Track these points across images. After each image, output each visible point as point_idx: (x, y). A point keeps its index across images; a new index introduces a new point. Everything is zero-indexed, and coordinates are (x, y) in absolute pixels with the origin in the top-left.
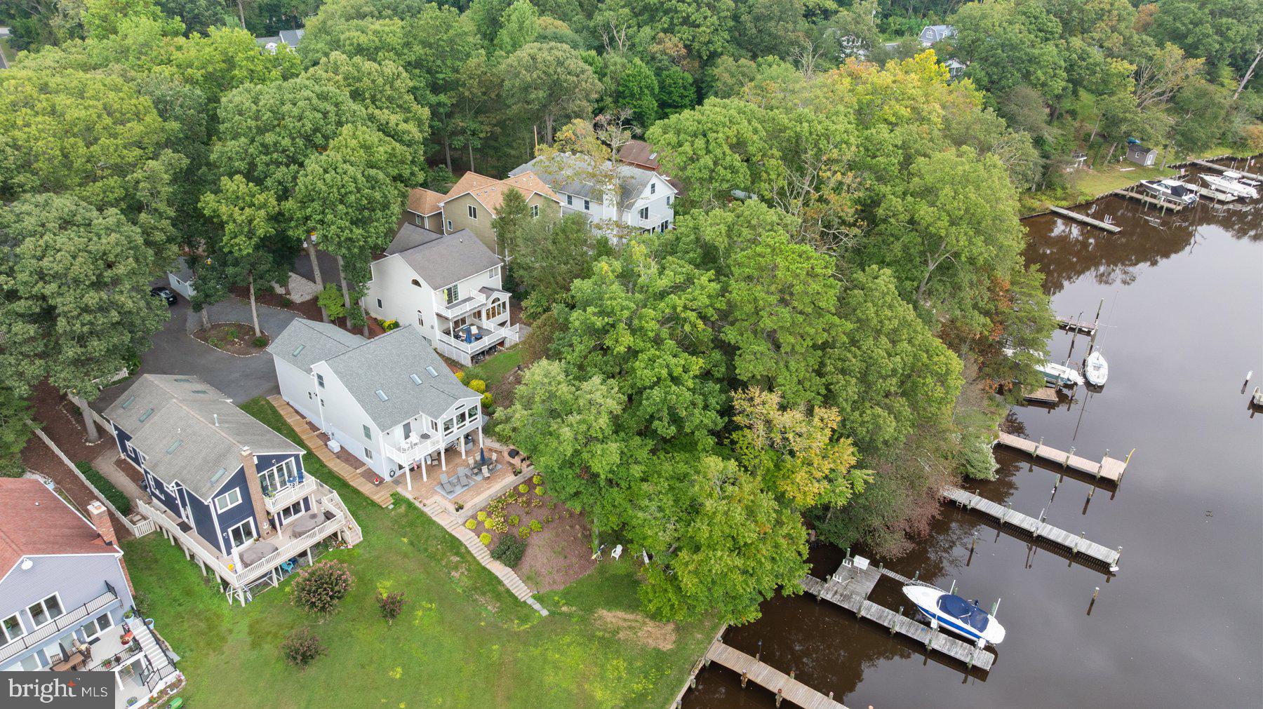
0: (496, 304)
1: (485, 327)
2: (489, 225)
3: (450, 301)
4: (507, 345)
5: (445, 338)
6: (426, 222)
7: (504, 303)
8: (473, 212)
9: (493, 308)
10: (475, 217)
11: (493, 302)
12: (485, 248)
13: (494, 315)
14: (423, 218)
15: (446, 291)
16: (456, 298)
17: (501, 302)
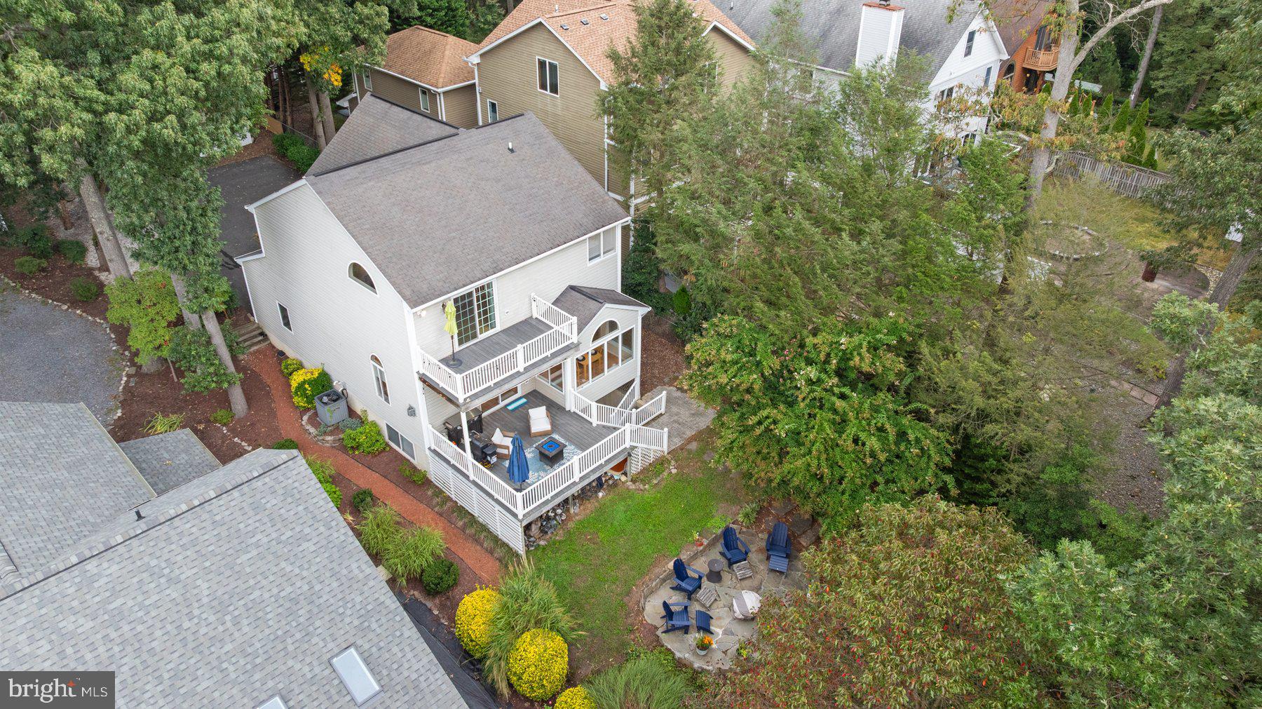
0: (604, 341)
1: (570, 406)
2: (592, 104)
3: (466, 333)
4: (635, 467)
5: (449, 448)
6: (442, 103)
7: (628, 338)
8: (549, 78)
9: (599, 351)
10: (554, 89)
11: (597, 336)
12: (578, 172)
13: (598, 370)
14: (433, 96)
15: (451, 308)
16: (488, 321)
17: (618, 333)
